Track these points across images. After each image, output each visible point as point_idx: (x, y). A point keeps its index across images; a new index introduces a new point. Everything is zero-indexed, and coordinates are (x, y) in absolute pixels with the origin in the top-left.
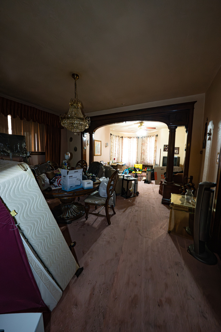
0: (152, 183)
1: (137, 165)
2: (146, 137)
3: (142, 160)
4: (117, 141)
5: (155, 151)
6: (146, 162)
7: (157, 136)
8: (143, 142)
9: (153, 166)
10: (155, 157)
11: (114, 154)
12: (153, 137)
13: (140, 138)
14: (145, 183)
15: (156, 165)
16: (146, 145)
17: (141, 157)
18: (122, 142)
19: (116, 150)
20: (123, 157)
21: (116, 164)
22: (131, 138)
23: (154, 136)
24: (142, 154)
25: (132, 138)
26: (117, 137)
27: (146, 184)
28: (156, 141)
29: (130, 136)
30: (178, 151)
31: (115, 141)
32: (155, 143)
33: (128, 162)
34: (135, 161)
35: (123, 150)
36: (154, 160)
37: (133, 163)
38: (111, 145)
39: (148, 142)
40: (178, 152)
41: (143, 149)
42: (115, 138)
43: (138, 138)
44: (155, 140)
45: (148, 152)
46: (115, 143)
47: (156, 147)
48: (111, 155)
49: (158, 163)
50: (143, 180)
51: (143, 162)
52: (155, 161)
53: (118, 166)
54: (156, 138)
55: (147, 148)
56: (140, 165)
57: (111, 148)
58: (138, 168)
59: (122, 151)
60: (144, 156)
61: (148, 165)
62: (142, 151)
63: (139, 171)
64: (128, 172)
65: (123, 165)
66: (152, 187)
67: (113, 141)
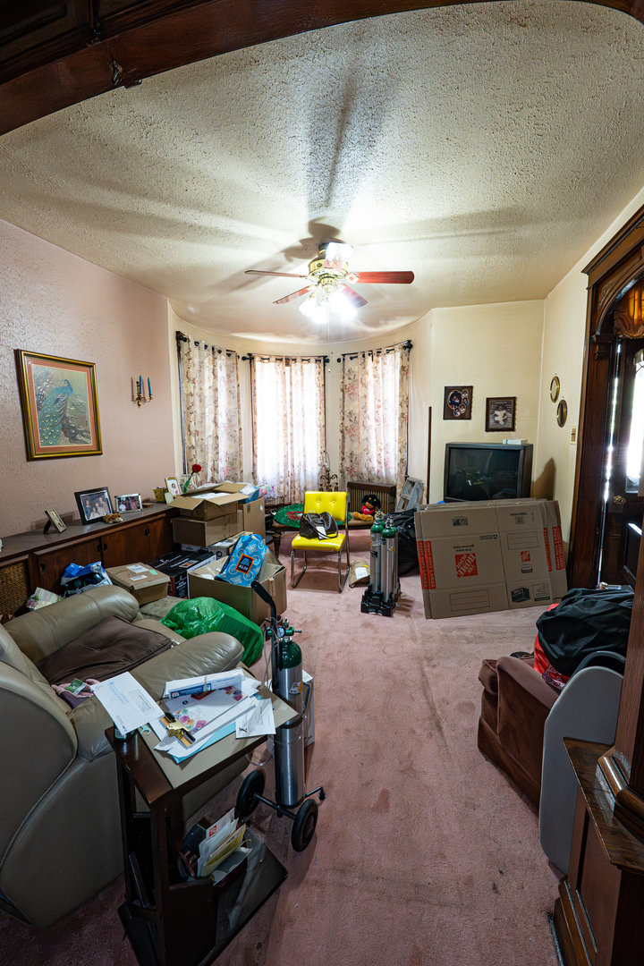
0: (406, 606)
1: (319, 499)
2: (360, 356)
3: (347, 464)
4: (222, 373)
5: (404, 418)
6: (364, 470)
7: (409, 346)
8: (347, 382)
9: (399, 491)
10: (405, 447)
11: (210, 442)
12: (389, 357)
13: (333, 359)
14: (365, 609)
15: (413, 484)
16: (361, 394)
17: (343, 447)
18: (252, 382)
19: (222, 420)
20: (258, 452)
22: (292, 363)
23: (397, 347)
24: (347, 436)
25: (299, 360)
26: (222, 360)
27: (372, 617)
28: (404, 370)
29: (285, 354)
30: (510, 415)
31: (207, 373)
32: (402, 380)
33: (282, 474)
34: (313, 469)
35: (258, 419)
36: (402, 460)
38: (185, 391)
39: (370, 378)
40: (510, 420)
41: (347, 413)
42: (207, 361)
43: (326, 360)
44: (403, 368)
45: (371, 422)
46: (208, 383)
47: (405, 402)
48: (187, 444)
49: (418, 472)
50: (358, 584)
51: (351, 470)
52: (404, 463)
53: (208, 512)
54: (405, 358)
55: (365, 407)
56: (334, 500)
57: (184, 409)
58: (325, 515)
59: (254, 424)
60: (356, 444)
61: (376, 482)
62: (347, 419)
63: (333, 528)
64: (257, 553)
65: (243, 501)
66: (409, 645)
67: (193, 372)
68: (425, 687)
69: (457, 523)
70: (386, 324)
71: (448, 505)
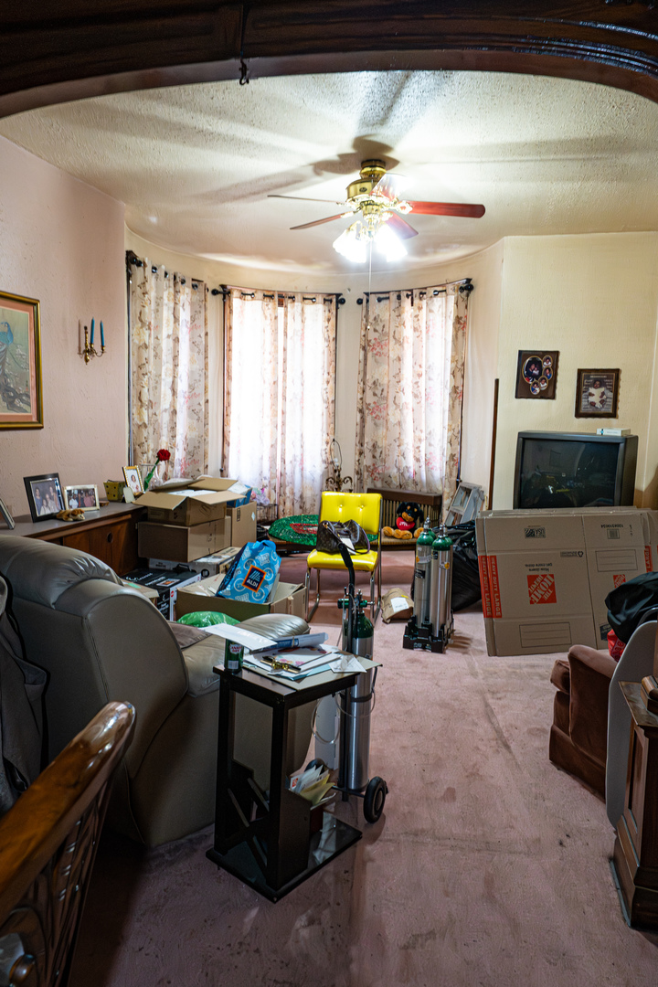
0: (462, 644)
1: (342, 503)
2: (393, 297)
3: (367, 461)
4: (185, 315)
5: (458, 394)
6: (394, 471)
7: (468, 287)
8: (372, 335)
9: (446, 502)
10: (457, 437)
11: (165, 418)
12: (438, 301)
13: (350, 299)
14: (408, 644)
15: (468, 491)
16: (392, 355)
17: (362, 435)
18: (226, 329)
19: (182, 386)
20: (232, 438)
21: (172, 501)
22: (288, 302)
23: (450, 288)
24: (369, 419)
25: (298, 298)
26: (186, 294)
27: (417, 653)
28: (460, 323)
29: (279, 286)
30: (611, 395)
31: (167, 314)
32: (455, 338)
33: (267, 473)
34: (315, 467)
35: (235, 387)
36: (452, 456)
37: (308, 482)
38: (135, 340)
39: (408, 332)
40: (610, 402)
41: (369, 383)
42: (167, 295)
43: (341, 301)
44: (458, 320)
45: (407, 398)
46: (167, 329)
47: (459, 370)
48: (136, 420)
49: (475, 474)
50: (396, 619)
51: (372, 470)
52: (455, 461)
53: (193, 515)
54: (462, 305)
55: (398, 374)
56: (363, 504)
57: (134, 368)
58: (351, 524)
59: (226, 394)
60: (382, 431)
61: (411, 489)
62: (369, 393)
63: (361, 544)
64: (270, 565)
65: (231, 504)
66: (468, 680)
67: (149, 315)
68: (489, 714)
69: (530, 534)
70: (435, 252)
71: (519, 511)
